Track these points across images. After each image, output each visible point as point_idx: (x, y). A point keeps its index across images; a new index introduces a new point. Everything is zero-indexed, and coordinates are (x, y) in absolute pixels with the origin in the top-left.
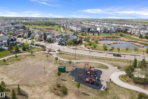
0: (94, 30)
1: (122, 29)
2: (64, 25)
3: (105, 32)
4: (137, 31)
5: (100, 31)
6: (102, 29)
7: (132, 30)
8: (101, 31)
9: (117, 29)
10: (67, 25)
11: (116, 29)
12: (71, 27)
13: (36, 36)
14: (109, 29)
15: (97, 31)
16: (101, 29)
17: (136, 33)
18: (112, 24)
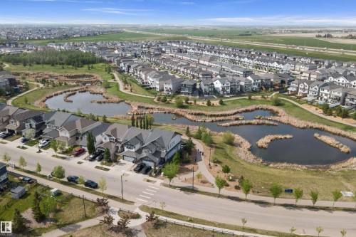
0: (207, 87)
1: (272, 80)
2: (122, 65)
3: (233, 92)
4: (313, 89)
5: (221, 89)
6: (228, 84)
7: (300, 86)
8: (223, 90)
9: (262, 82)
10: (129, 67)
11: (260, 81)
12: (143, 76)
13: (61, 134)
14: (242, 83)
15: (215, 91)
16: (225, 85)
17: (310, 93)
18: (242, 60)
